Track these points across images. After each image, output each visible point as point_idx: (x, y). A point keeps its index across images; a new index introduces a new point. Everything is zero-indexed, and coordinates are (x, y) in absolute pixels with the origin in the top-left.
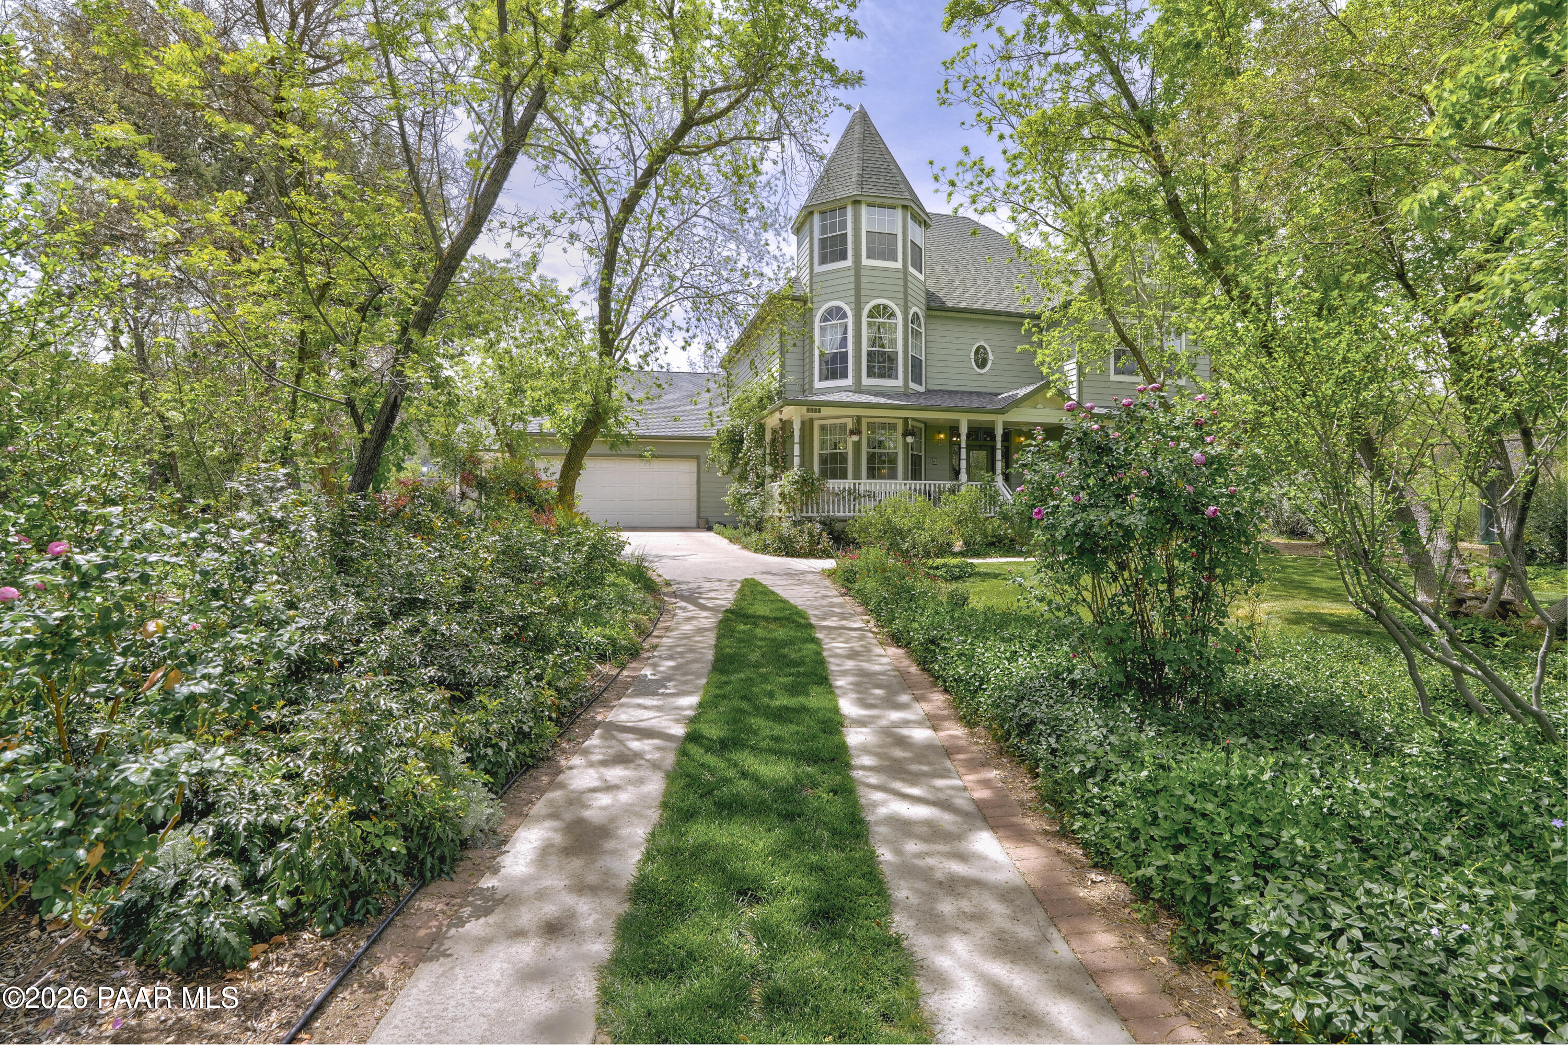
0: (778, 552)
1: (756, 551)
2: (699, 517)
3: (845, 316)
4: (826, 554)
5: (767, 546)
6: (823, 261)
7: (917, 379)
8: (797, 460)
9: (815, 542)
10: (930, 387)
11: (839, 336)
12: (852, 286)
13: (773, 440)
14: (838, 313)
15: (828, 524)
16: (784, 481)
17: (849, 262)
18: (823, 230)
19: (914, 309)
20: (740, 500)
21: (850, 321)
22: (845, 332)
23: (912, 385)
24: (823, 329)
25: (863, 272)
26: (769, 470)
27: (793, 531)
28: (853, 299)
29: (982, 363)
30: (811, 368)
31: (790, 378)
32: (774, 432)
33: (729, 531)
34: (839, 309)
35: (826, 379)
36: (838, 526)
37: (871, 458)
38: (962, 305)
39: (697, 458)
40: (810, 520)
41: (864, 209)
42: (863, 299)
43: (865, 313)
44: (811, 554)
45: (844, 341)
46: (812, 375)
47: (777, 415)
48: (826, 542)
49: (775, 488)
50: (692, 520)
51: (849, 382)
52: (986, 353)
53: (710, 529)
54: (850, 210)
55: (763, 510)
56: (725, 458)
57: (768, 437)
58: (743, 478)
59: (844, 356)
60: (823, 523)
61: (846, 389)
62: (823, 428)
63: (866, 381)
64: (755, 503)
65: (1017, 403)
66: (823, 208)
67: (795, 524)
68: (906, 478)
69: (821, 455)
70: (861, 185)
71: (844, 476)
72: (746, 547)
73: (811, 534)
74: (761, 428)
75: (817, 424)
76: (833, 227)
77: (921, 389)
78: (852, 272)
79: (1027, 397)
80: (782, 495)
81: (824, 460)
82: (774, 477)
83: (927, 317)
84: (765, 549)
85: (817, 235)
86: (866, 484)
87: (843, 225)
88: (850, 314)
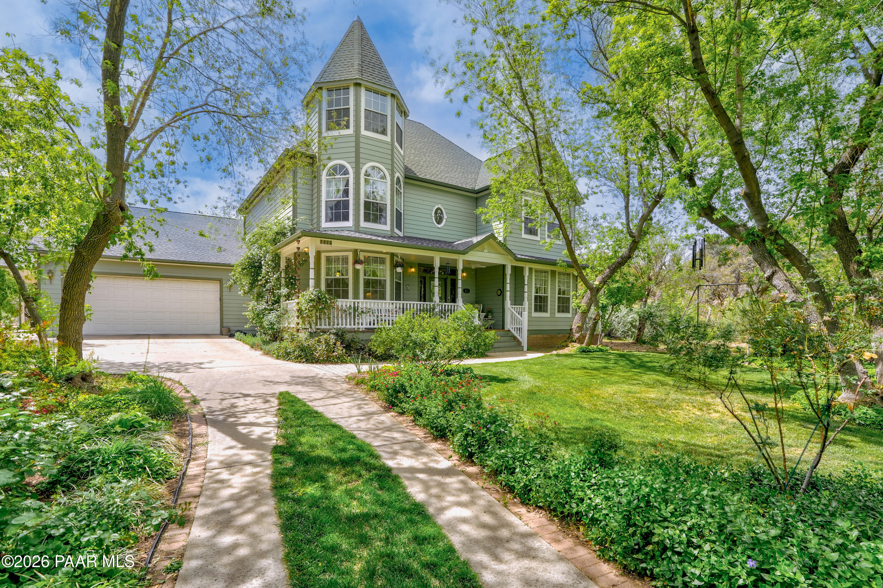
0: (299, 359)
1: (278, 358)
2: (222, 326)
3: (346, 173)
4: (340, 360)
5: (288, 354)
6: (329, 129)
7: (399, 227)
8: (312, 283)
9: (330, 349)
10: (406, 234)
11: (342, 188)
12: (353, 149)
13: (287, 267)
14: (341, 170)
15: (340, 335)
16: (302, 300)
17: (351, 131)
18: (330, 104)
19: (397, 175)
20: (259, 316)
21: (351, 176)
22: (347, 185)
23: (396, 231)
24: (328, 182)
25: (362, 140)
26: (284, 291)
27: (312, 342)
28: (353, 160)
29: (439, 220)
30: (319, 211)
31: (301, 218)
32: (288, 260)
33: (249, 339)
34: (342, 167)
35: (331, 220)
36: (348, 337)
37: (367, 283)
38: (428, 177)
39: (221, 281)
40: (324, 332)
41: (363, 90)
42: (361, 161)
43: (363, 172)
44: (328, 360)
45: (346, 193)
46: (319, 217)
47: (295, 245)
48: (340, 350)
49: (292, 305)
50: (217, 328)
51: (350, 223)
52: (442, 213)
53: (232, 336)
54: (352, 90)
55: (279, 323)
56: (246, 281)
57: (283, 264)
58: (260, 296)
59: (346, 204)
60: (336, 334)
61: (348, 229)
62: (329, 260)
63: (363, 224)
64: (272, 317)
65: (472, 247)
66: (331, 86)
67: (312, 335)
68: (392, 299)
69: (327, 280)
70: (361, 72)
71: (346, 296)
72: (267, 353)
73: (327, 343)
74: (277, 257)
75: (323, 255)
76: (338, 103)
77: (401, 234)
78: (353, 139)
79: (479, 243)
80: (300, 311)
81: (329, 284)
82: (288, 297)
83: (405, 183)
84: (286, 356)
85: (325, 107)
86: (363, 303)
87: (347, 101)
88: (351, 171)
